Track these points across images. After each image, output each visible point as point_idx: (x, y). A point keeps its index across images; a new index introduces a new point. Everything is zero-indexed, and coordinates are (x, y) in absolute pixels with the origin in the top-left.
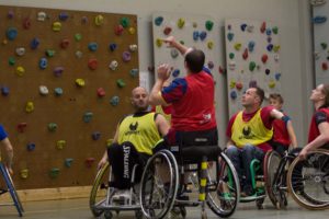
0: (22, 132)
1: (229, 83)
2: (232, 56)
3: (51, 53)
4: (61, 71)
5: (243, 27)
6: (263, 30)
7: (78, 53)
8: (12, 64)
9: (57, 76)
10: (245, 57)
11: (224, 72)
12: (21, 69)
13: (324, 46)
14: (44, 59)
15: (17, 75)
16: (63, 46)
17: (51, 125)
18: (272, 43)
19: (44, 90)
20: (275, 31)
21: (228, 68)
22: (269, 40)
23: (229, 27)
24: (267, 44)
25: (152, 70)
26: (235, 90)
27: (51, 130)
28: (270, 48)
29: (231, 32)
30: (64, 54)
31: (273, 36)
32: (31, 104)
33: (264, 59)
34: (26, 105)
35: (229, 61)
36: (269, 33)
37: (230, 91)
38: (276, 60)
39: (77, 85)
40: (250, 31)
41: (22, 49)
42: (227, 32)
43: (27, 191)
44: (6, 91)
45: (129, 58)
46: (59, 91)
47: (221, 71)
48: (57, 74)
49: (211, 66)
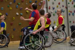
0: (12, 25)
1: (68, 11)
2: (69, 3)
3: (19, 4)
4: (22, 9)
7: (27, 3)
8: (8, 7)
9: (21, 10)
10: (72, 3)
11: (67, 8)
12: (11, 8)
14: (17, 5)
15: (10, 10)
16: (22, 2)
17: (19, 23)
19: (17, 14)
21: (68, 7)
25: (47, 8)
26: (70, 13)
27: (20, 25)
30: (23, 4)
32: (14, 18)
34: (13, 18)
35: (68, 5)
37: (68, 13)
39: (27, 12)
41: (11, 3)
43: (13, 41)
44: (7, 14)
45: (41, 5)
46: (22, 14)
47: (66, 8)
48: (21, 9)
49: (63, 6)
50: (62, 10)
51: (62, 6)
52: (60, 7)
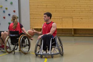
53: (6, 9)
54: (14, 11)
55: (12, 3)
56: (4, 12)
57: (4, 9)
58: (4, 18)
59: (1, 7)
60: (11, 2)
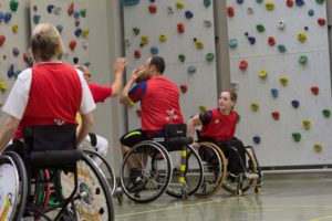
5: (50, 9)
6: (71, 12)
13: (136, 31)
18: (80, 27)
20: (83, 14)
22: (77, 24)
23: (35, 9)
24: (75, 29)
28: (78, 33)
29: (38, 13)
31: (81, 19)
33: (72, 46)
36: (77, 16)
38: (85, 47)
40: (57, 14)
42: (33, 14)
49: (16, 53)
50: (12, 66)
51: (11, 53)
52: (5, 57)
53: (284, 82)
54: (315, 91)
55: (303, 62)
56: (274, 93)
57: (273, 83)
58: (276, 116)
59: (264, 78)
60: (302, 57)
